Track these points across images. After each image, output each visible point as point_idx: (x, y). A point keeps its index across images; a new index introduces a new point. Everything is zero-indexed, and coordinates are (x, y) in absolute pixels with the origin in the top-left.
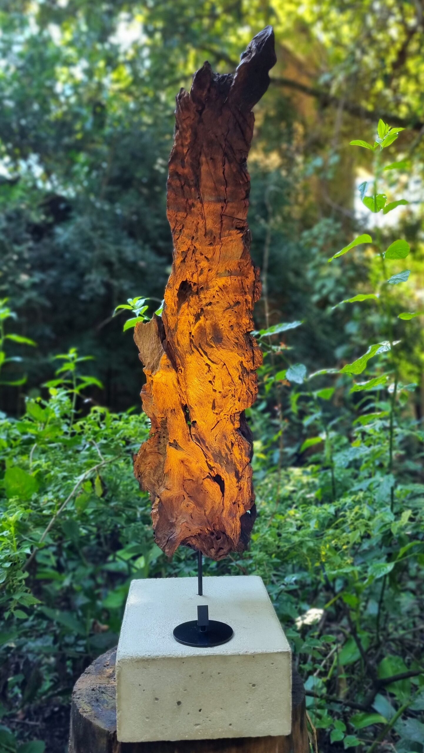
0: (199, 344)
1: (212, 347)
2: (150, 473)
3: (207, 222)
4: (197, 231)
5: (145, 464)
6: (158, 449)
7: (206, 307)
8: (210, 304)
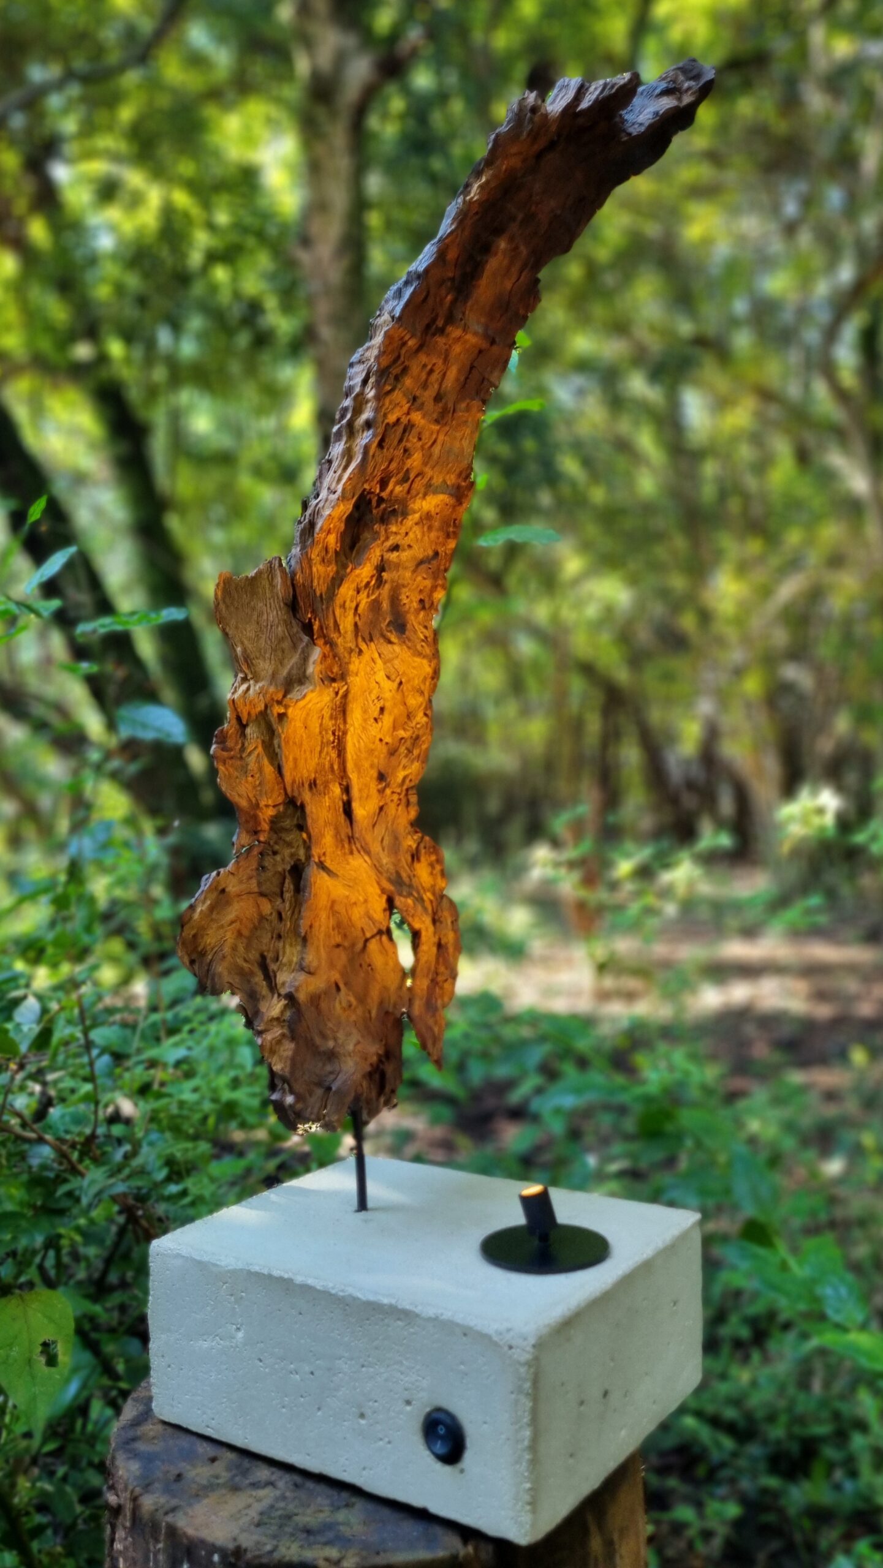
0: (370, 634)
1: (390, 642)
2: (234, 948)
3: (448, 373)
4: (425, 386)
5: (222, 927)
6: (259, 884)
7: (390, 554)
8: (396, 548)
